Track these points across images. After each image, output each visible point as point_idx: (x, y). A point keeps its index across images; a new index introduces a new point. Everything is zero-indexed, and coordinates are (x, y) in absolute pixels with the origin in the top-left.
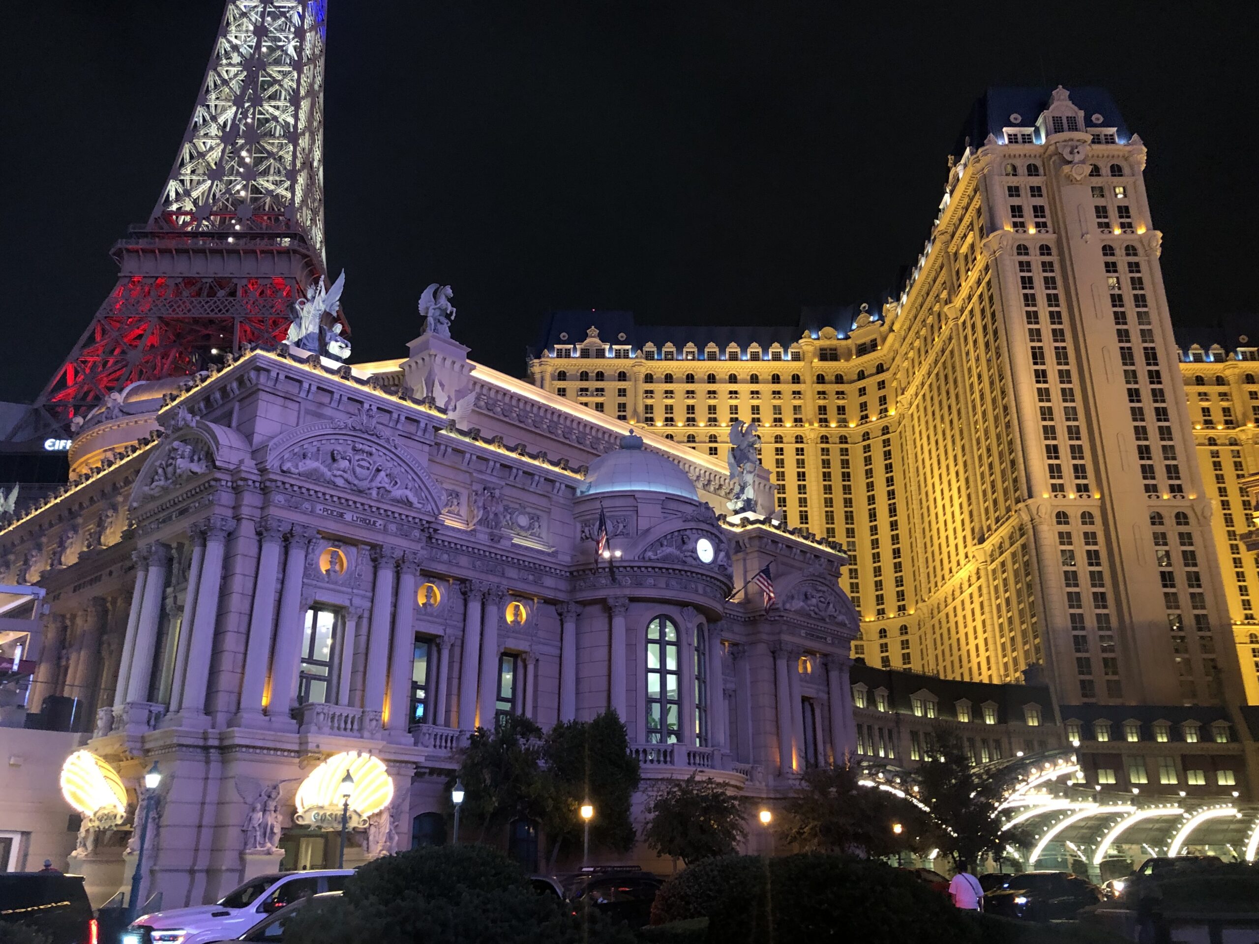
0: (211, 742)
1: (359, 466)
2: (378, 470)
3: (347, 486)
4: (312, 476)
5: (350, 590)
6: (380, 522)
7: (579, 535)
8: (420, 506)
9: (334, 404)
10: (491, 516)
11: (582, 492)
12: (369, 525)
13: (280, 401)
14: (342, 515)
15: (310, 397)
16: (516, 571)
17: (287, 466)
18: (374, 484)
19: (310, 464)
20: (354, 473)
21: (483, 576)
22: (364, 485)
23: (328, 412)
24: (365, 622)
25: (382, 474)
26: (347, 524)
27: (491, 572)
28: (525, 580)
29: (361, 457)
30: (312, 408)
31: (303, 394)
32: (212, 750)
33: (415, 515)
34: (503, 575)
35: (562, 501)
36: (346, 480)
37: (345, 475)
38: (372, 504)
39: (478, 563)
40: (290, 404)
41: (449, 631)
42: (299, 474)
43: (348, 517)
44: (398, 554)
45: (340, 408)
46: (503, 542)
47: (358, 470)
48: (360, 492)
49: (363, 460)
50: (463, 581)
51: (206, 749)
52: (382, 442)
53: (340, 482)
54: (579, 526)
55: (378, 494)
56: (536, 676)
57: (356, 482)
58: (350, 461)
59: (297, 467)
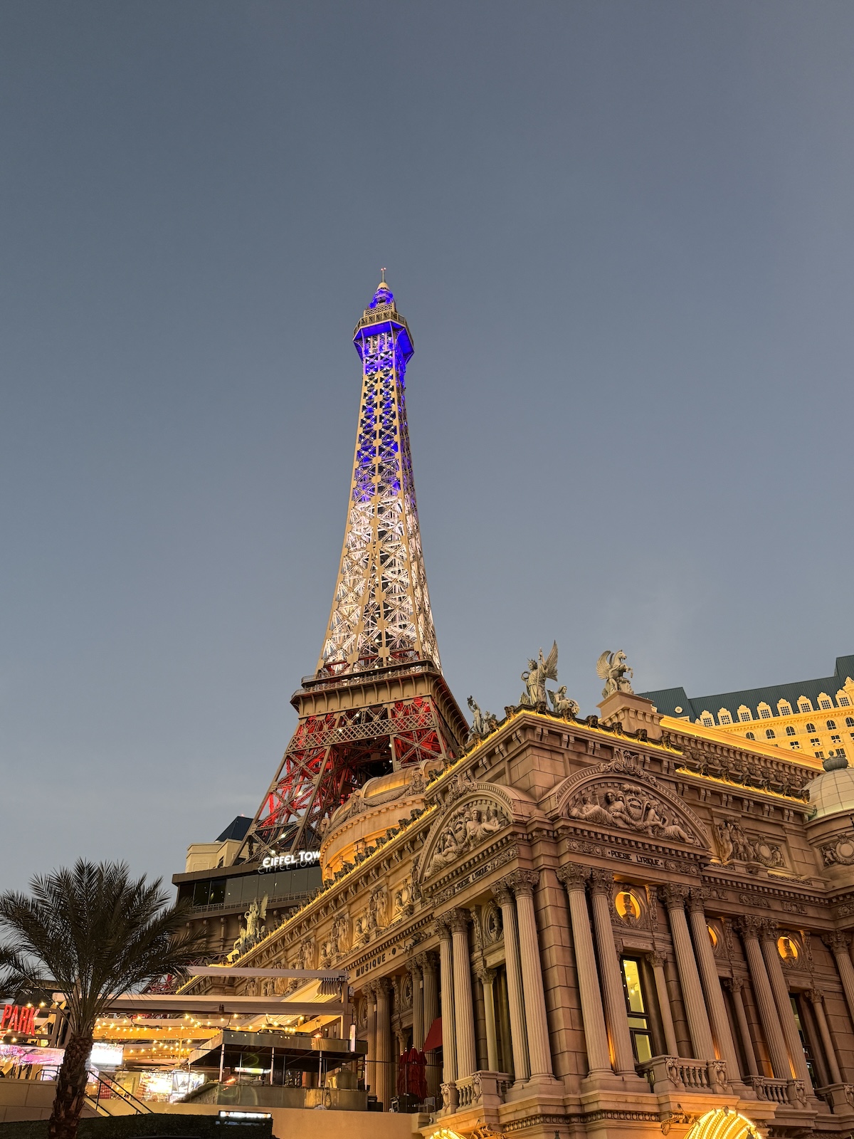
0: (572, 1110)
1: (631, 805)
2: (648, 809)
3: (626, 826)
4: (596, 819)
5: (648, 934)
6: (660, 861)
7: (820, 861)
8: (691, 841)
9: (590, 753)
10: (741, 849)
11: (810, 817)
12: (652, 865)
13: (547, 755)
14: (627, 857)
15: (570, 748)
16: (778, 902)
17: (575, 812)
18: (648, 823)
19: (591, 809)
20: (629, 813)
21: (753, 911)
22: (639, 823)
23: (587, 760)
24: (670, 966)
25: (652, 811)
26: (634, 865)
27: (756, 906)
28: (790, 913)
29: (631, 797)
30: (575, 758)
31: (564, 746)
32: (574, 1120)
33: (689, 851)
34: (769, 908)
35: (794, 828)
36: (625, 822)
37: (624, 816)
38: (652, 842)
39: (744, 897)
40: (556, 757)
41: (736, 972)
42: (586, 819)
43: (634, 858)
44: (685, 892)
45: (595, 755)
46: (760, 873)
47: (632, 809)
48: (639, 831)
49: (633, 799)
50: (734, 918)
51: (567, 1117)
52: (643, 781)
53: (620, 823)
54: (817, 851)
55: (653, 832)
56: (826, 1016)
57: (633, 822)
58: (623, 801)
59: (581, 811)
